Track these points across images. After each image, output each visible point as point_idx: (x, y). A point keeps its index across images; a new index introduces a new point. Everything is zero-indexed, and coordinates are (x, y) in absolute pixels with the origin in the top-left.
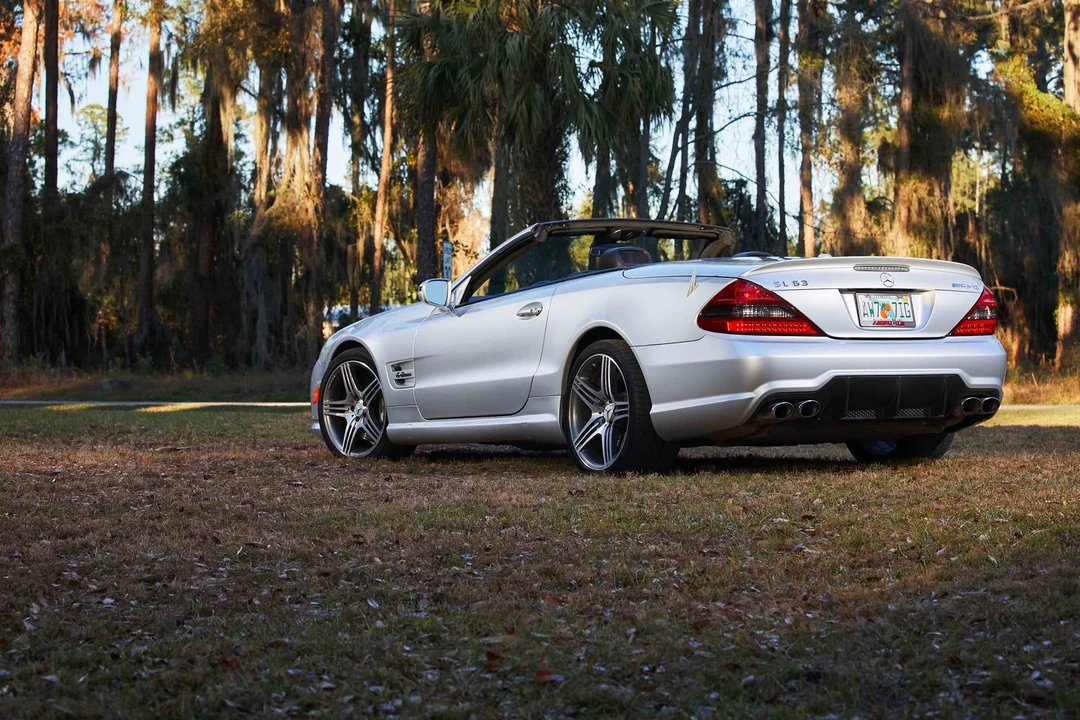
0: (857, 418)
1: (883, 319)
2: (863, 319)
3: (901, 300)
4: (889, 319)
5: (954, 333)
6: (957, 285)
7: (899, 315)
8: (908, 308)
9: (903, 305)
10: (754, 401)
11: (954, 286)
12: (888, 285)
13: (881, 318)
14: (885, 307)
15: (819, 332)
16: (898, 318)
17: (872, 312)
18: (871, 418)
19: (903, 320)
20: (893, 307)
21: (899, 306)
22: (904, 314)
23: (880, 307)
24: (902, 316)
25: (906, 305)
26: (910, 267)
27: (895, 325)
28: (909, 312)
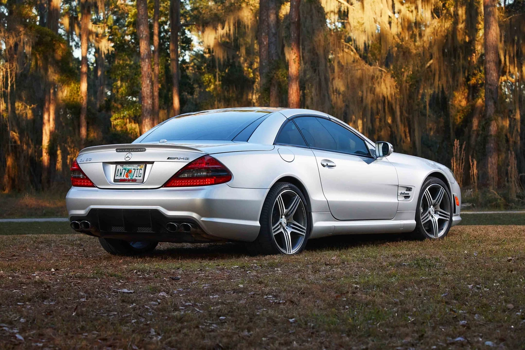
2: (116, 178)
3: (138, 168)
4: (129, 178)
5: (166, 185)
7: (135, 175)
8: (142, 172)
9: (139, 170)
11: (168, 158)
13: (125, 178)
14: (129, 171)
16: (134, 178)
17: (121, 174)
19: (137, 178)
20: (133, 171)
21: (136, 170)
22: (138, 176)
23: (126, 171)
24: (136, 177)
25: (141, 170)
26: (146, 149)
27: (131, 181)
28: (141, 174)
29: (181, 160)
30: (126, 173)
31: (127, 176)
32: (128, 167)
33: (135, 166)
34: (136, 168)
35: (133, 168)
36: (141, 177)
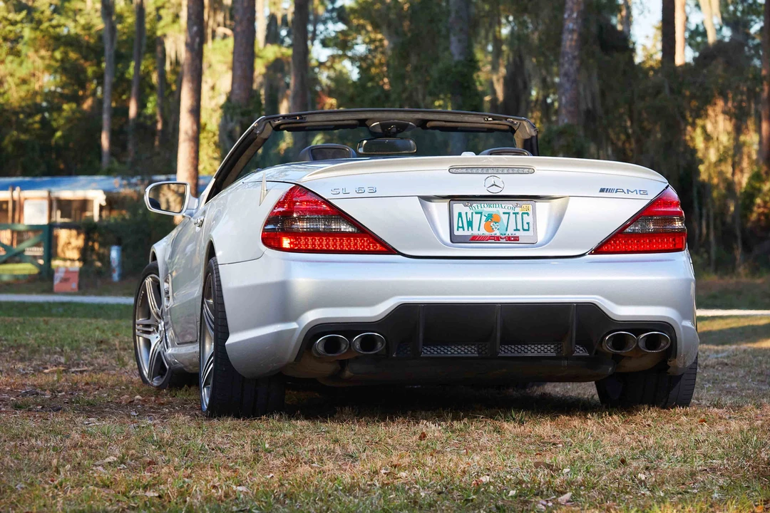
1: (487, 234)
2: (456, 233)
3: (517, 210)
4: (497, 233)
5: (598, 250)
6: (607, 190)
7: (512, 226)
8: (528, 219)
9: (519, 217)
10: (297, 335)
11: (602, 190)
12: (495, 191)
13: (483, 232)
14: (491, 218)
15: (389, 250)
16: (510, 232)
17: (470, 224)
19: (517, 234)
20: (505, 217)
21: (512, 217)
22: (520, 227)
23: (484, 218)
24: (517, 230)
25: (525, 216)
26: (536, 168)
27: (504, 241)
28: (528, 223)
29: (631, 195)
30: (483, 223)
31: (488, 228)
32: (487, 208)
33: (508, 206)
34: (512, 212)
35: (501, 211)
36: (528, 230)
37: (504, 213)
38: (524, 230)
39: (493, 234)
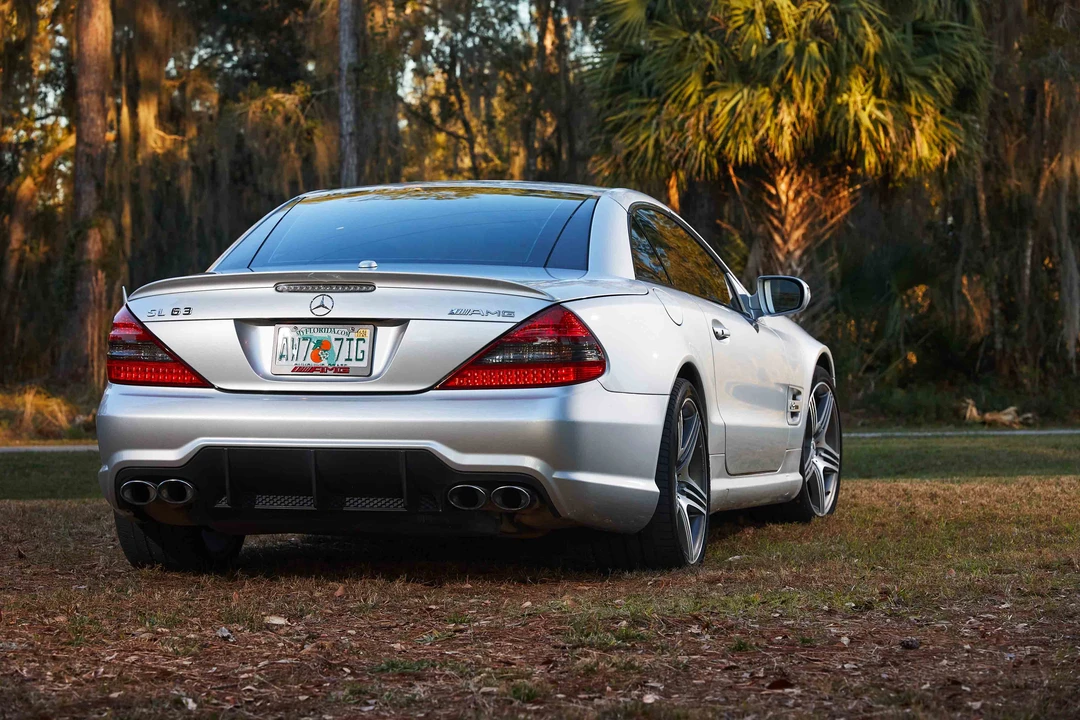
0: (276, 507)
1: (313, 364)
3: (352, 335)
4: (325, 363)
7: (344, 355)
8: (365, 346)
9: (354, 343)
11: (452, 313)
13: (309, 362)
14: (323, 345)
16: (341, 362)
18: (305, 508)
19: (349, 364)
20: (336, 345)
21: (346, 343)
22: (353, 356)
23: (312, 345)
24: (349, 359)
25: (361, 343)
26: (377, 285)
27: (332, 372)
28: (363, 352)
29: (490, 317)
30: (310, 351)
31: (315, 358)
32: (318, 334)
33: (341, 331)
34: (345, 337)
35: (333, 336)
36: (361, 360)
37: (336, 339)
38: (357, 360)
39: (319, 364)
